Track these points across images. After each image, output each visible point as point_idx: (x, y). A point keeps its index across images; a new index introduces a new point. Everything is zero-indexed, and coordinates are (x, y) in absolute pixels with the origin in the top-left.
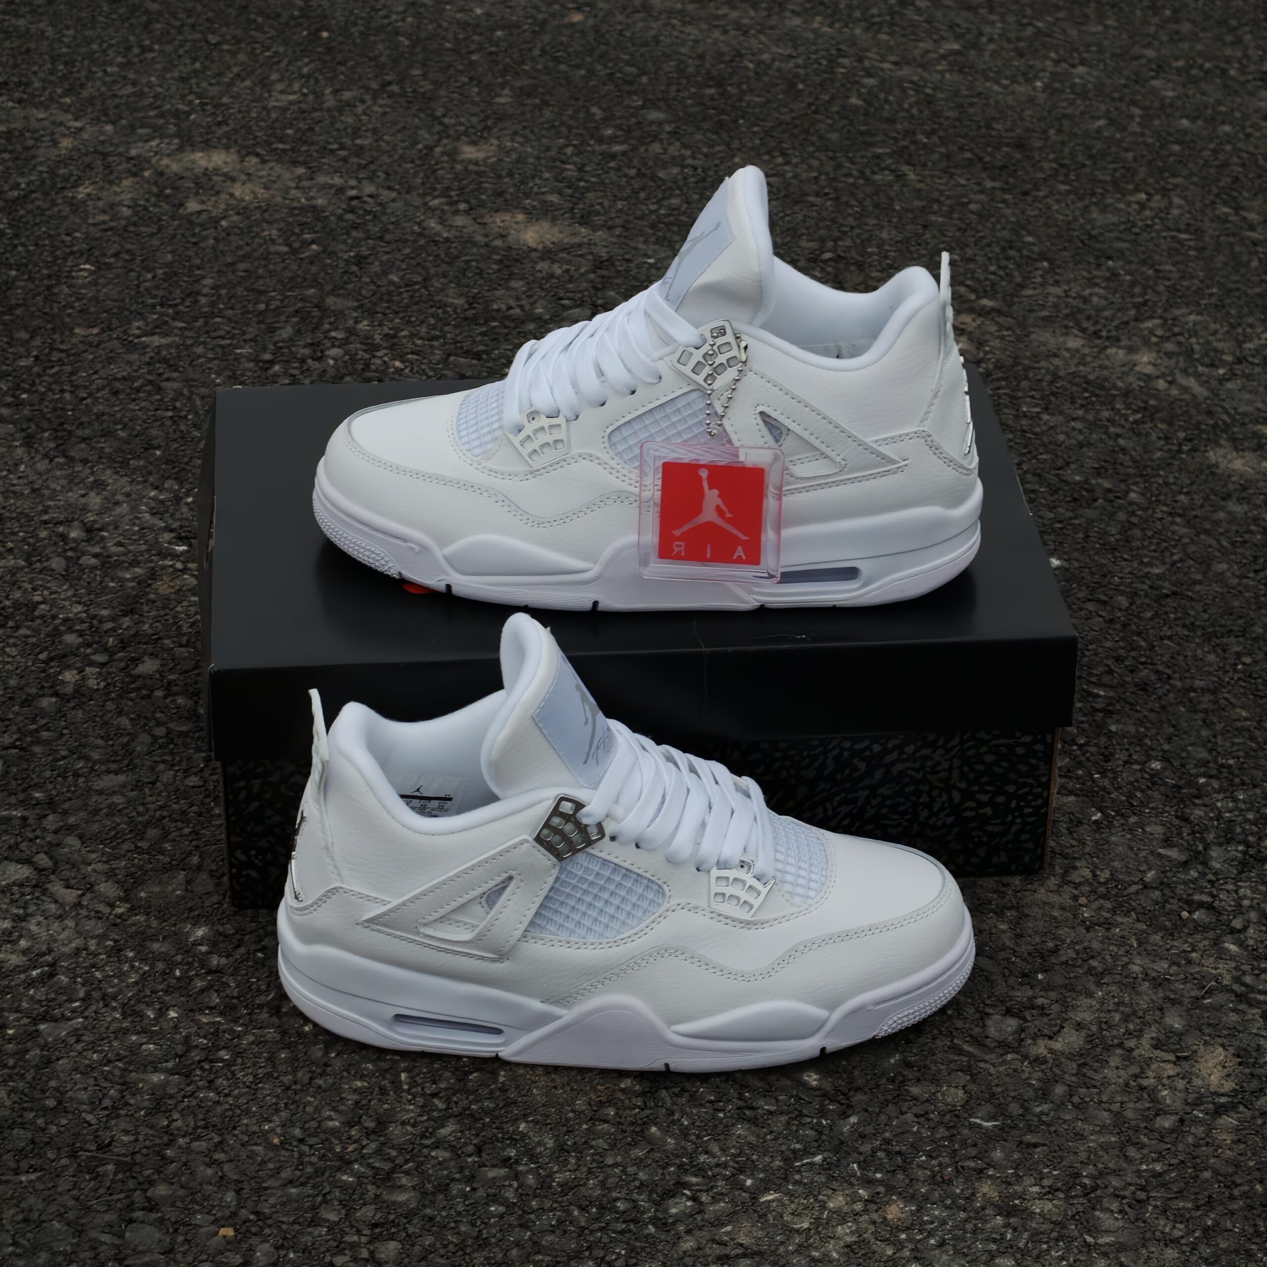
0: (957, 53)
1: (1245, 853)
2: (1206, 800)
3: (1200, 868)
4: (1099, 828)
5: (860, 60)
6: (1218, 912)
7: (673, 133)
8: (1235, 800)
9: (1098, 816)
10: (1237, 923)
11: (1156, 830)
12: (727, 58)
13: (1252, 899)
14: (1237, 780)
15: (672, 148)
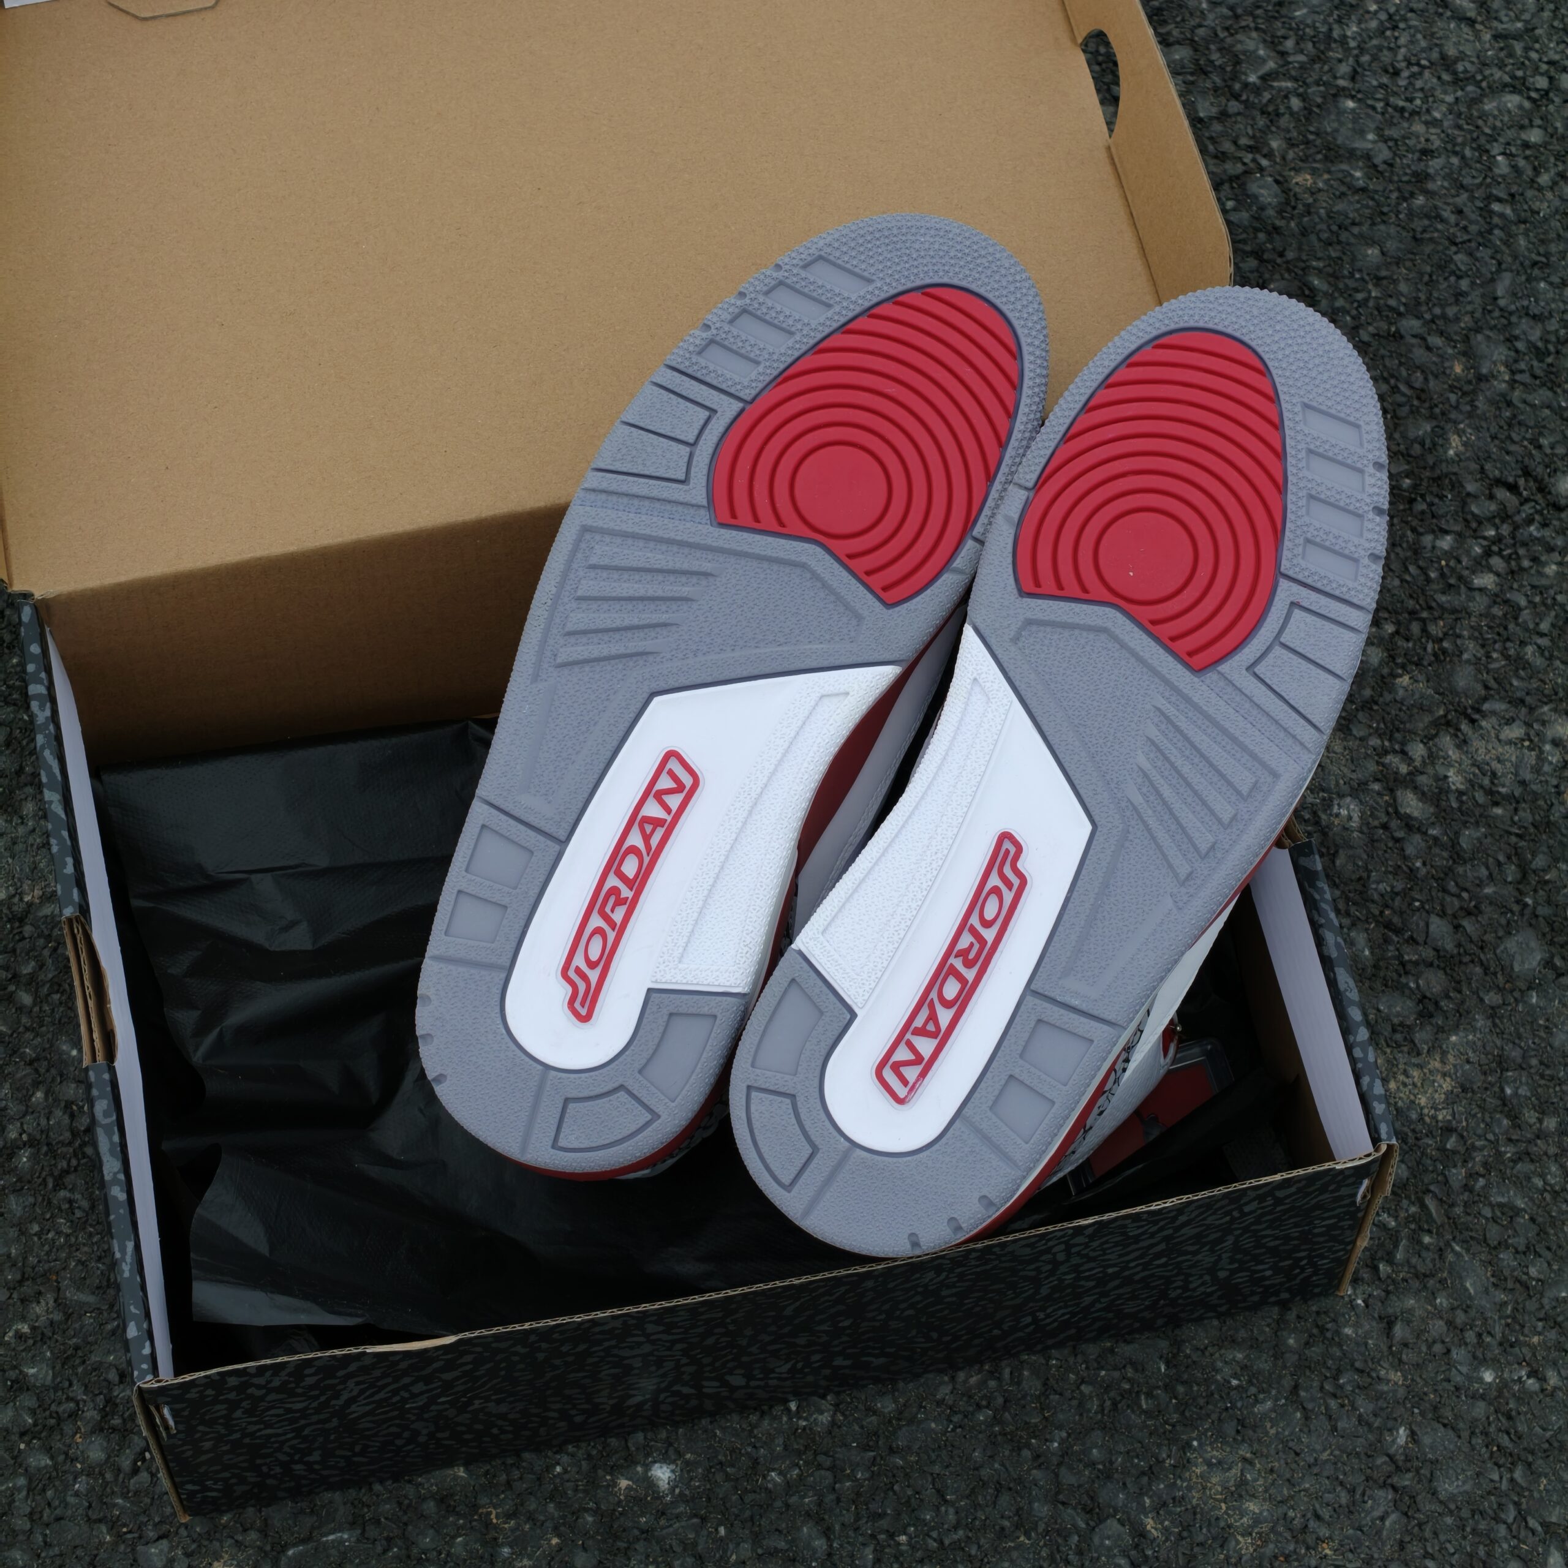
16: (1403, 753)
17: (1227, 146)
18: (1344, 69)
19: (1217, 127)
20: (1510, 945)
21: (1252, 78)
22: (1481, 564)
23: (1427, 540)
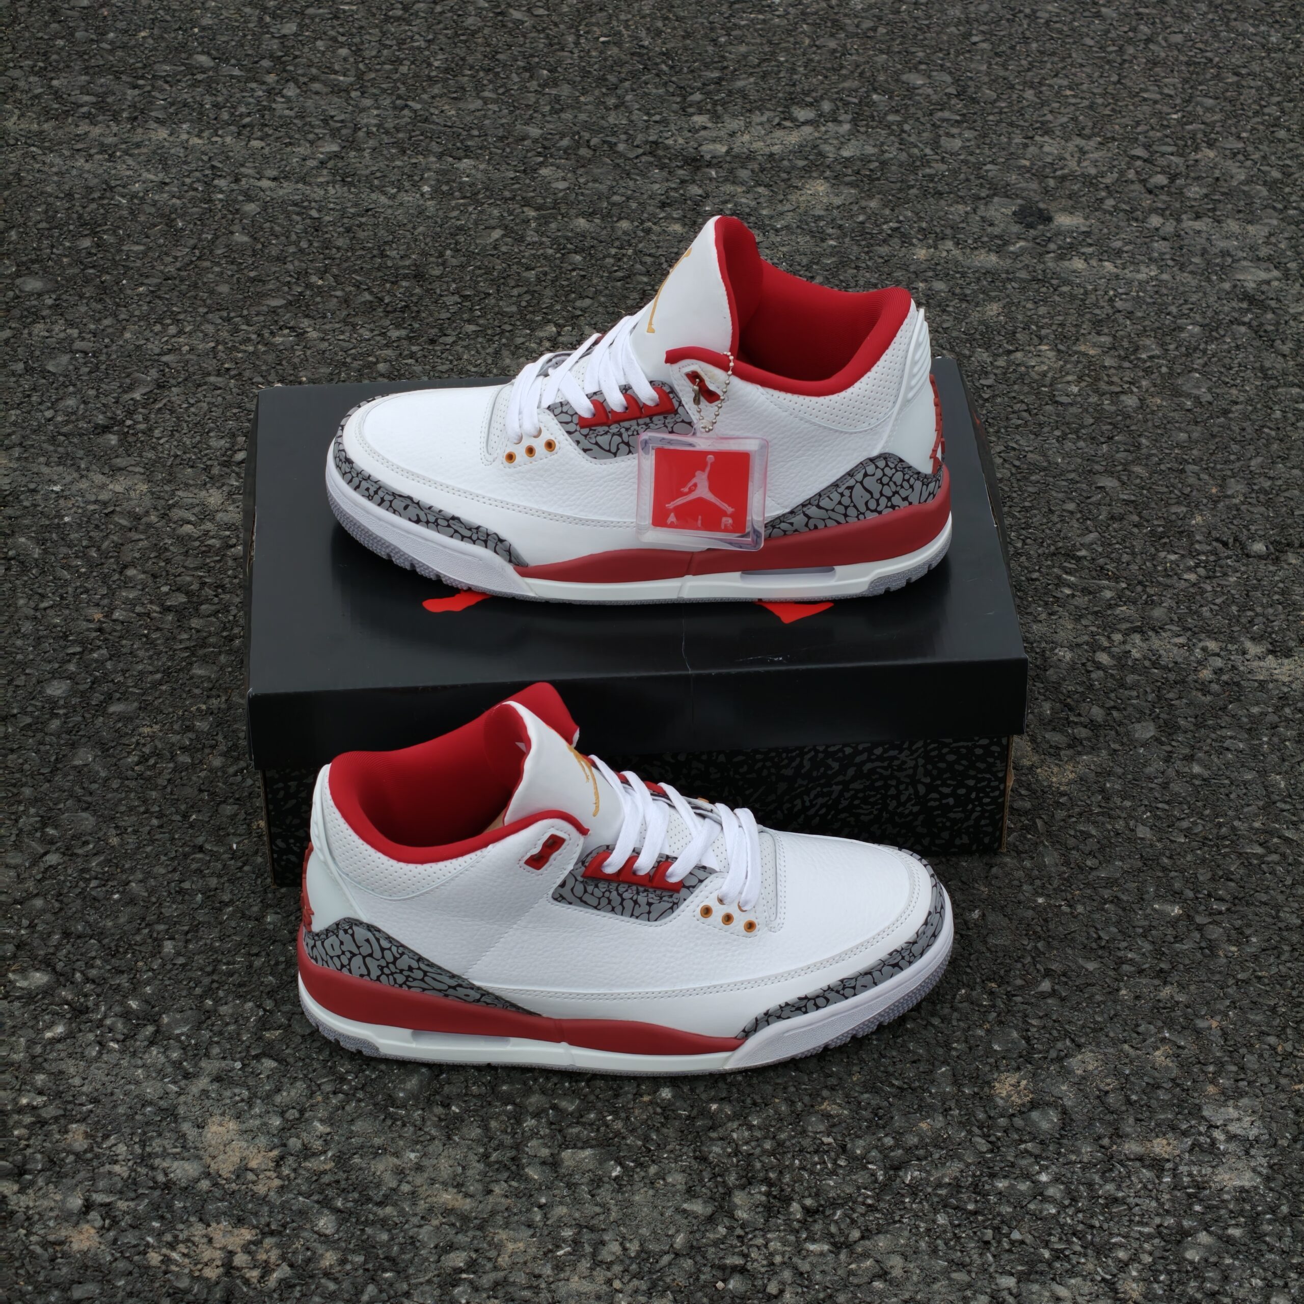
0: (336, 156)
1: (768, 1194)
2: (721, 1132)
3: (726, 1220)
4: (621, 1186)
5: (237, 180)
6: (753, 1277)
7: (55, 307)
8: (751, 1127)
9: (617, 1172)
10: (773, 1289)
11: (677, 1179)
12: (96, 195)
13: (783, 1254)
14: (749, 1101)
15: (57, 328)
16: (1109, 637)
17: (1115, 379)
18: (1201, 361)
19: (1113, 371)
20: (1137, 726)
21: (1144, 356)
22: (1190, 569)
23: (1163, 554)
